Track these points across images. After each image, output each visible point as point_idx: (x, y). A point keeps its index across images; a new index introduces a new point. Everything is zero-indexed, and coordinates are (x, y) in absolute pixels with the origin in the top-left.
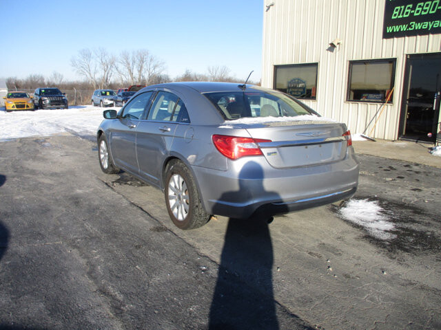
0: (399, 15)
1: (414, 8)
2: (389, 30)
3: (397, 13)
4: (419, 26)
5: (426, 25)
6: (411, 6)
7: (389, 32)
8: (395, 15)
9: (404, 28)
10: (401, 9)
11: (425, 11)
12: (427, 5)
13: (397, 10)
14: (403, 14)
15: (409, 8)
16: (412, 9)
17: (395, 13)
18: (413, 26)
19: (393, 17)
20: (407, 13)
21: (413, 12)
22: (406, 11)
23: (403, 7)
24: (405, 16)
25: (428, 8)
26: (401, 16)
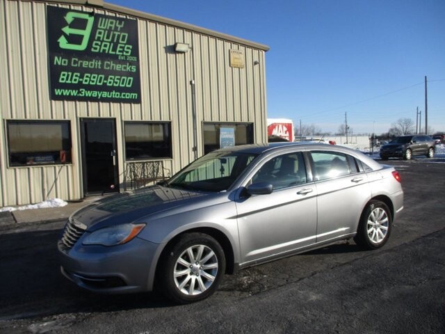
0: (67, 79)
1: (82, 77)
2: (58, 92)
3: (65, 77)
4: (89, 94)
5: (95, 94)
6: (79, 74)
7: (58, 95)
8: (63, 79)
9: (74, 93)
10: (68, 75)
11: (93, 81)
12: (94, 77)
13: (64, 75)
14: (71, 80)
15: (76, 76)
16: (80, 77)
17: (62, 77)
18: (83, 93)
19: (60, 81)
20: (75, 80)
21: (81, 80)
22: (74, 78)
23: (70, 74)
24: (73, 82)
25: (95, 80)
26: (69, 82)
